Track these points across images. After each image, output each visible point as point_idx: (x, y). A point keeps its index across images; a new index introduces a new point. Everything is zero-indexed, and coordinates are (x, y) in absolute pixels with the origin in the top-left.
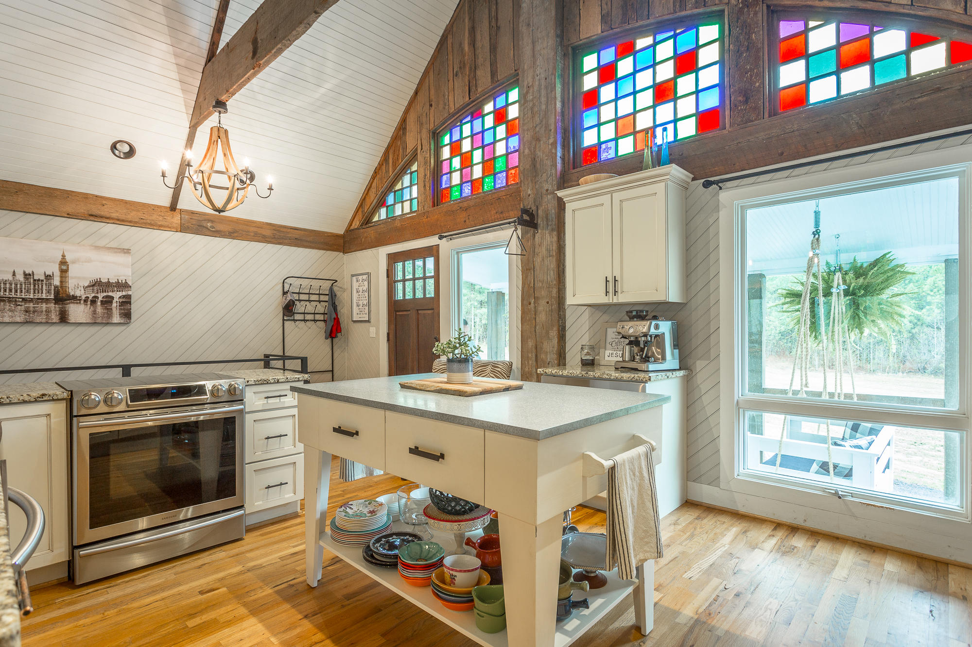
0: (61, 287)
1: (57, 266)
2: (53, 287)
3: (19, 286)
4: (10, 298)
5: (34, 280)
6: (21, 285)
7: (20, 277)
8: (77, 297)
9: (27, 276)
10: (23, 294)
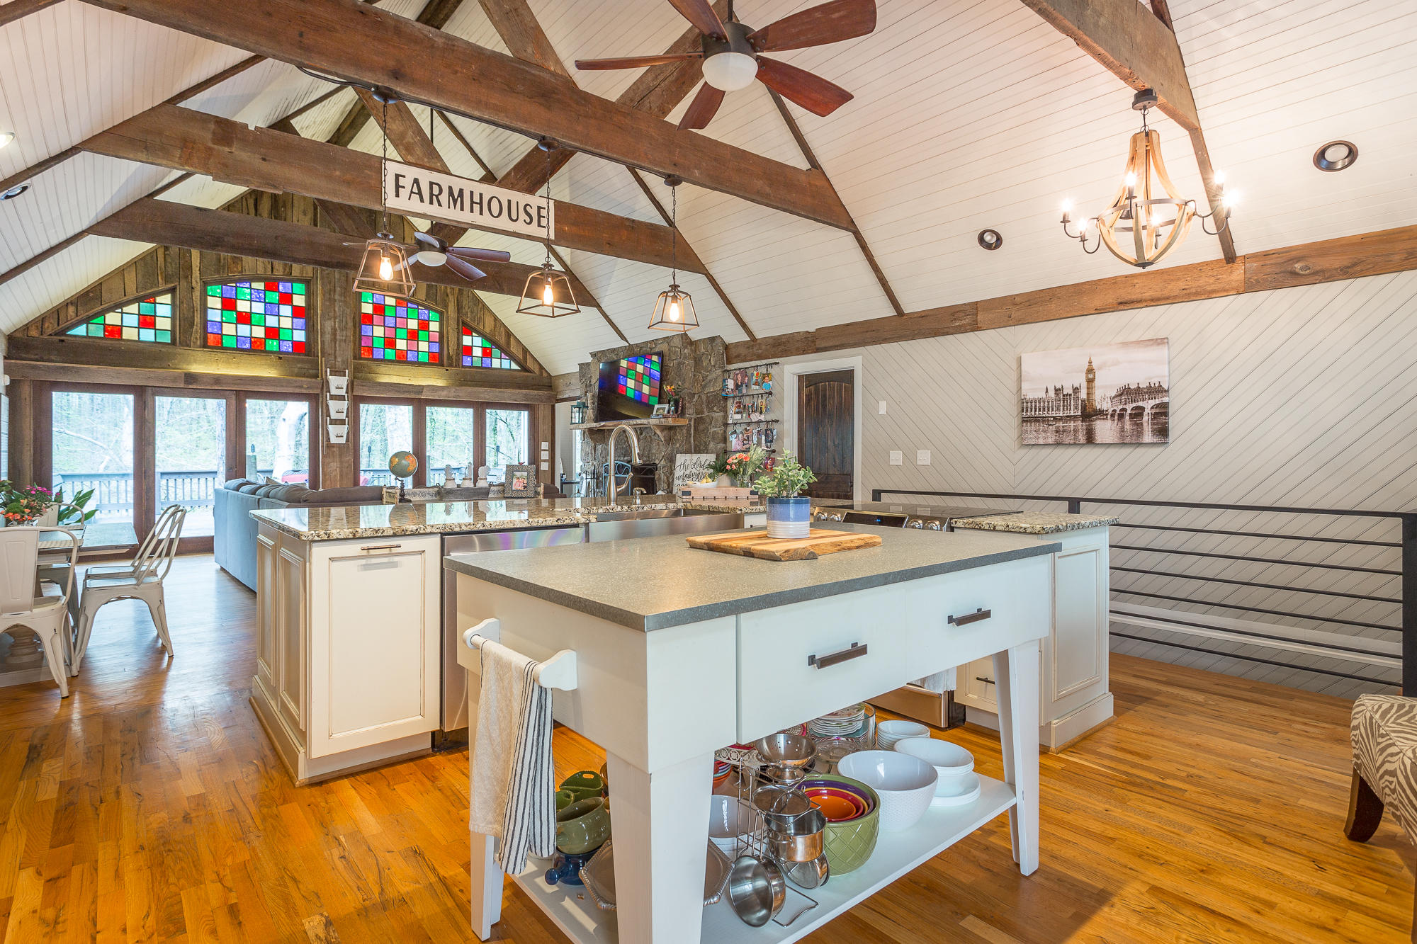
0: (1088, 400)
1: (1084, 375)
2: (1080, 401)
3: (1050, 403)
4: (1044, 417)
5: (1064, 395)
6: (1052, 402)
7: (1052, 394)
8: (1103, 411)
9: (1057, 391)
10: (1054, 412)
